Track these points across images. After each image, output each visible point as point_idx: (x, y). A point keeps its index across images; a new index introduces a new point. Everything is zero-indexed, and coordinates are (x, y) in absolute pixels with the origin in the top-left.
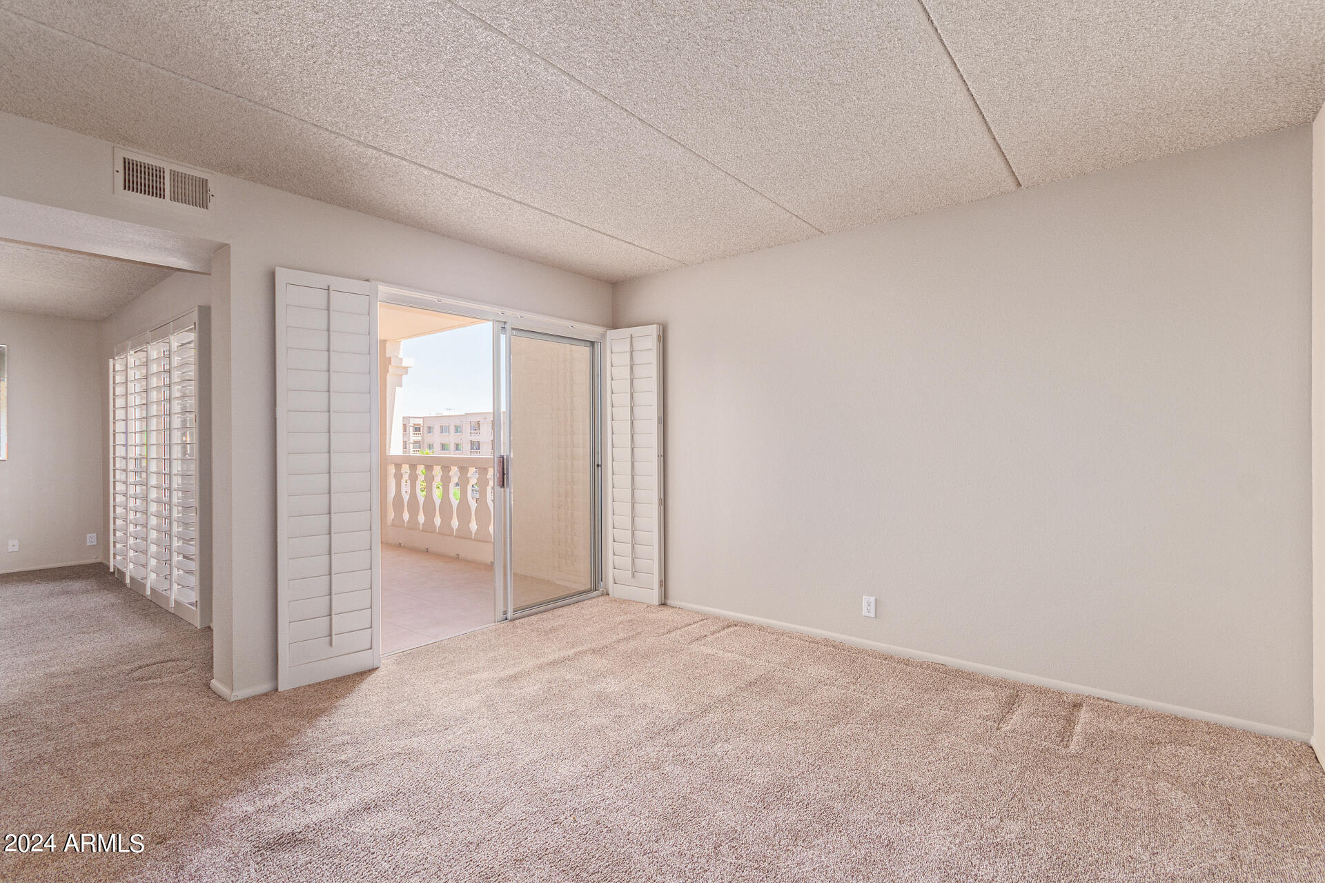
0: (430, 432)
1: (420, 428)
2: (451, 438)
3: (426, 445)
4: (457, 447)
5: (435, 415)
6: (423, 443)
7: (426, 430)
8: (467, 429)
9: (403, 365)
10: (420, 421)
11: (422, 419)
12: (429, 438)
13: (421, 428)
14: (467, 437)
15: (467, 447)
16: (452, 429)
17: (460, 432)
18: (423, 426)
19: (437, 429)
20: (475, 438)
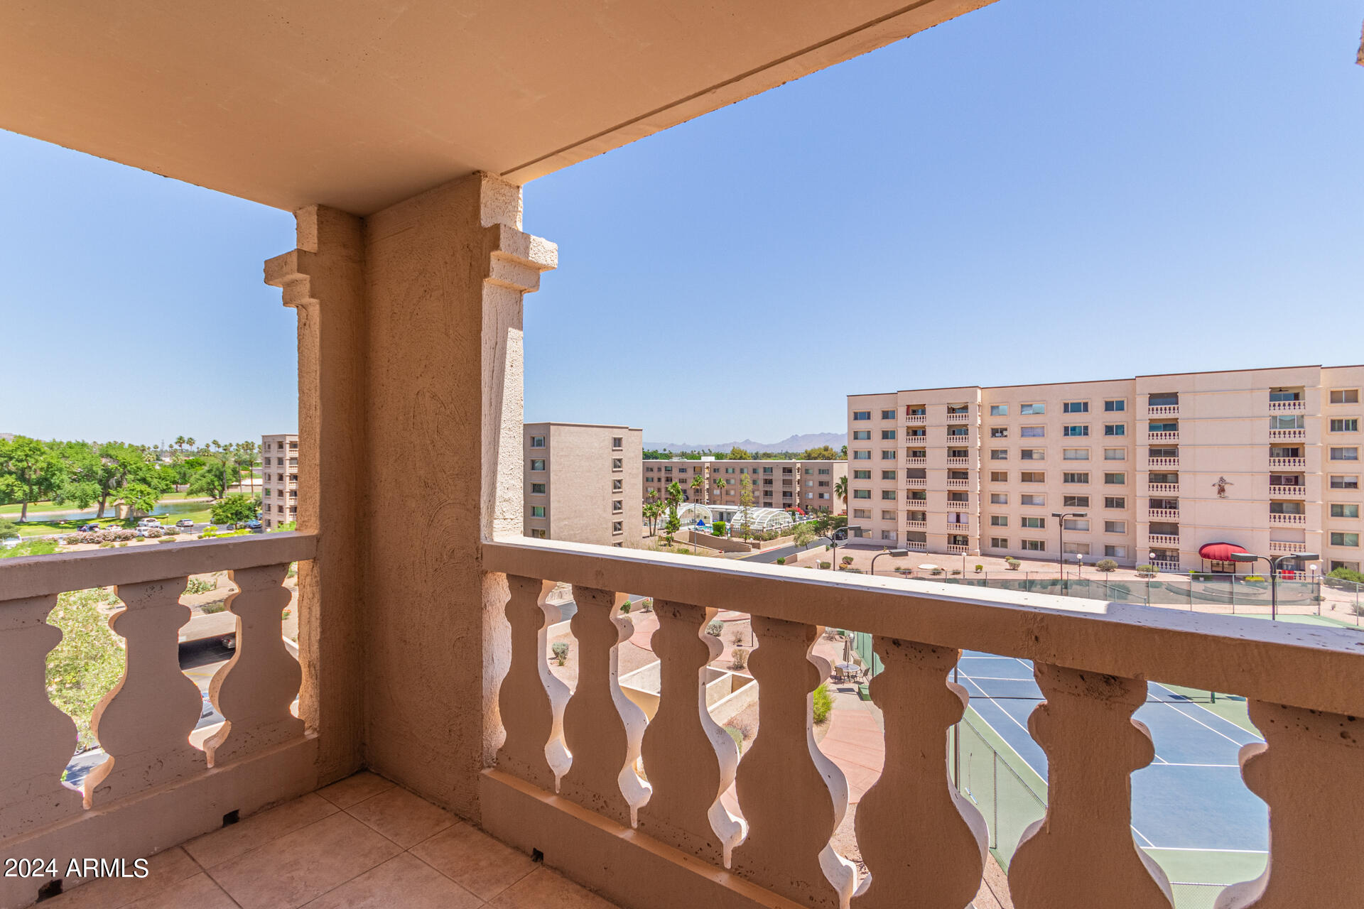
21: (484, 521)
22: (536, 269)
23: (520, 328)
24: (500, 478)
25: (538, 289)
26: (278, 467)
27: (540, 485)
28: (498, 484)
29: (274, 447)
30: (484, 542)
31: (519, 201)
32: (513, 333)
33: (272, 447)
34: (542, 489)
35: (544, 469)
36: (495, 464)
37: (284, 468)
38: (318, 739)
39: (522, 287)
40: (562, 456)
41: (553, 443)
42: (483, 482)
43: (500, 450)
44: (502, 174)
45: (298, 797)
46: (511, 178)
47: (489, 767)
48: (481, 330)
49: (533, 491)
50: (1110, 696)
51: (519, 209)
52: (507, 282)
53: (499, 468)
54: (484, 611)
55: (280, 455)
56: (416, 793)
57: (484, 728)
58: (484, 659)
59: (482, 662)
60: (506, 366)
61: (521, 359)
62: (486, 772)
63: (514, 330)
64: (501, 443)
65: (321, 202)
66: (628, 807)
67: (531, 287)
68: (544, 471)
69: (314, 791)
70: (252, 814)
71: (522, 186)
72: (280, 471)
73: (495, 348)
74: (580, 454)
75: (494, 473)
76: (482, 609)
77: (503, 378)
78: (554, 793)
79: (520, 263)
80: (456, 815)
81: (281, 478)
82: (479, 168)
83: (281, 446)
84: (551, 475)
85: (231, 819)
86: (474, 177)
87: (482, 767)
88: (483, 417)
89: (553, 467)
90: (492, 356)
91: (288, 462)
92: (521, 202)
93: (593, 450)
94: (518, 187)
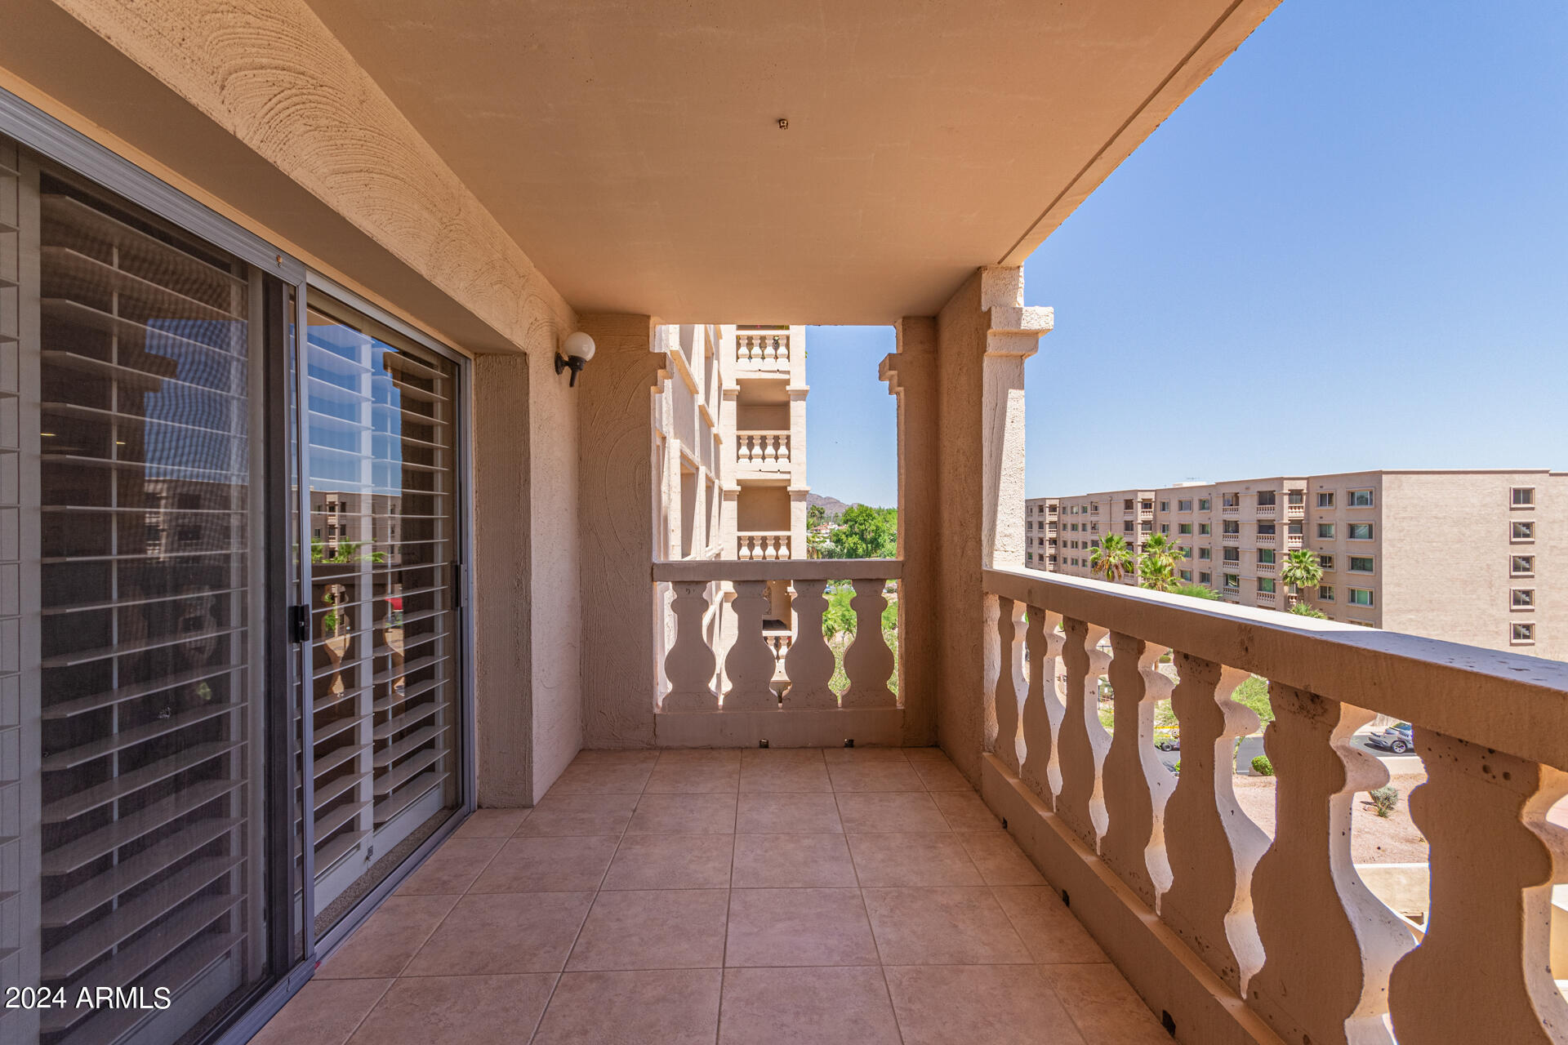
0: (1164, 510)
1: (1151, 505)
2: (1195, 517)
3: (1159, 527)
4: (1203, 529)
5: (1172, 487)
6: (1155, 523)
7: (1159, 507)
8: (1218, 504)
9: (1024, 325)
10: (1152, 496)
11: (1154, 493)
12: (1163, 517)
13: (1153, 504)
14: (1219, 515)
15: (1218, 530)
16: (1196, 505)
17: (1208, 509)
18: (1155, 502)
19: (1174, 505)
20: (1231, 517)
21: (985, 551)
22: (1034, 335)
23: (1021, 387)
24: (1000, 516)
25: (1036, 351)
26: (1039, 532)
27: (1364, 560)
28: (998, 522)
29: (1036, 510)
30: (984, 568)
31: (1020, 279)
32: (1013, 393)
33: (1033, 511)
34: (1368, 565)
35: (1370, 537)
36: (996, 505)
37: (1044, 532)
38: (904, 711)
39: (1021, 353)
40: (1404, 518)
41: (1386, 499)
42: (984, 519)
43: (1001, 493)
44: (999, 263)
45: (891, 747)
46: (1008, 262)
47: (990, 752)
48: (982, 396)
49: (1352, 568)
50: (1315, 715)
51: (1020, 285)
52: (1004, 352)
53: (999, 508)
54: (985, 624)
55: (1041, 520)
56: (959, 769)
57: (985, 720)
58: (985, 663)
59: (983, 665)
60: (1007, 423)
61: (1023, 415)
62: (985, 754)
63: (1014, 391)
64: (1001, 488)
65: (903, 315)
66: (1051, 794)
67: (1029, 351)
68: (1369, 540)
69: (901, 747)
70: (862, 746)
71: (1023, 264)
72: (1041, 535)
73: (995, 409)
74: (1440, 515)
75: (994, 512)
76: (983, 622)
77: (1003, 433)
78: (1018, 778)
79: (1016, 333)
80: (974, 787)
81: (1041, 542)
82: (978, 265)
83: (1041, 510)
84: (1384, 545)
85: (851, 744)
86: (977, 273)
87: (984, 750)
88: (984, 467)
89: (1388, 534)
90: (993, 416)
91: (1047, 526)
92: (1022, 280)
93: (1467, 510)
94: (1019, 267)
